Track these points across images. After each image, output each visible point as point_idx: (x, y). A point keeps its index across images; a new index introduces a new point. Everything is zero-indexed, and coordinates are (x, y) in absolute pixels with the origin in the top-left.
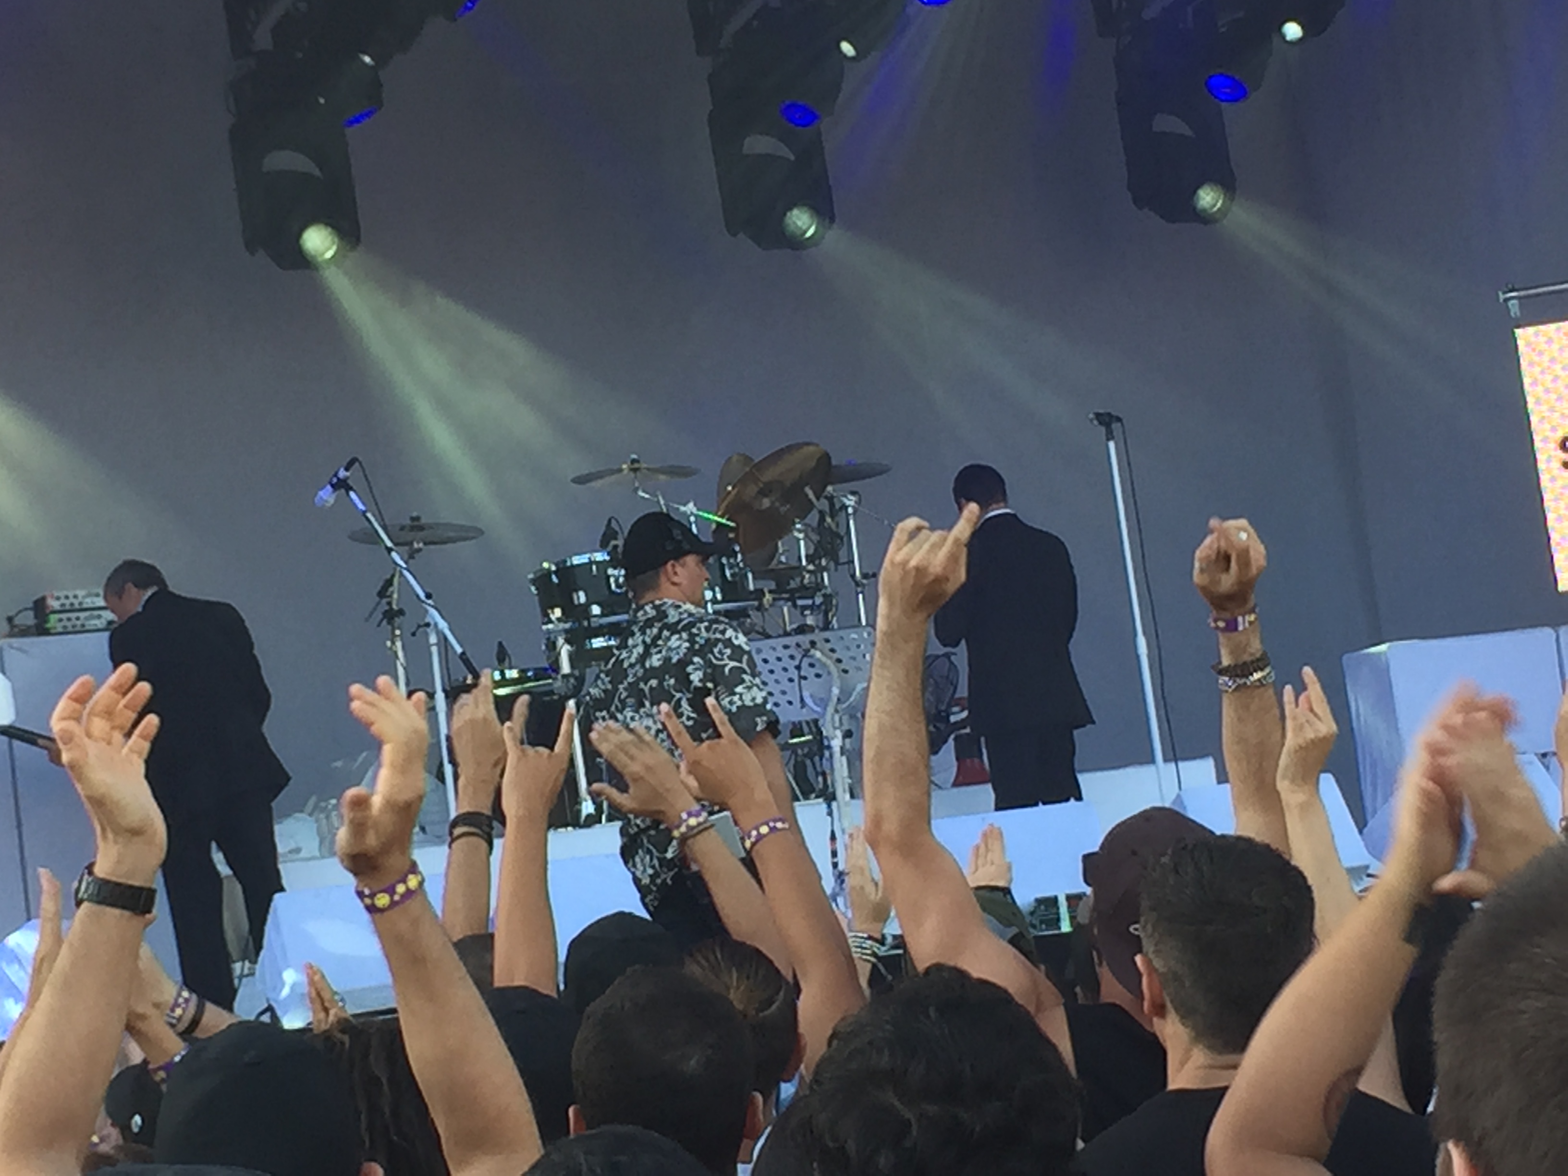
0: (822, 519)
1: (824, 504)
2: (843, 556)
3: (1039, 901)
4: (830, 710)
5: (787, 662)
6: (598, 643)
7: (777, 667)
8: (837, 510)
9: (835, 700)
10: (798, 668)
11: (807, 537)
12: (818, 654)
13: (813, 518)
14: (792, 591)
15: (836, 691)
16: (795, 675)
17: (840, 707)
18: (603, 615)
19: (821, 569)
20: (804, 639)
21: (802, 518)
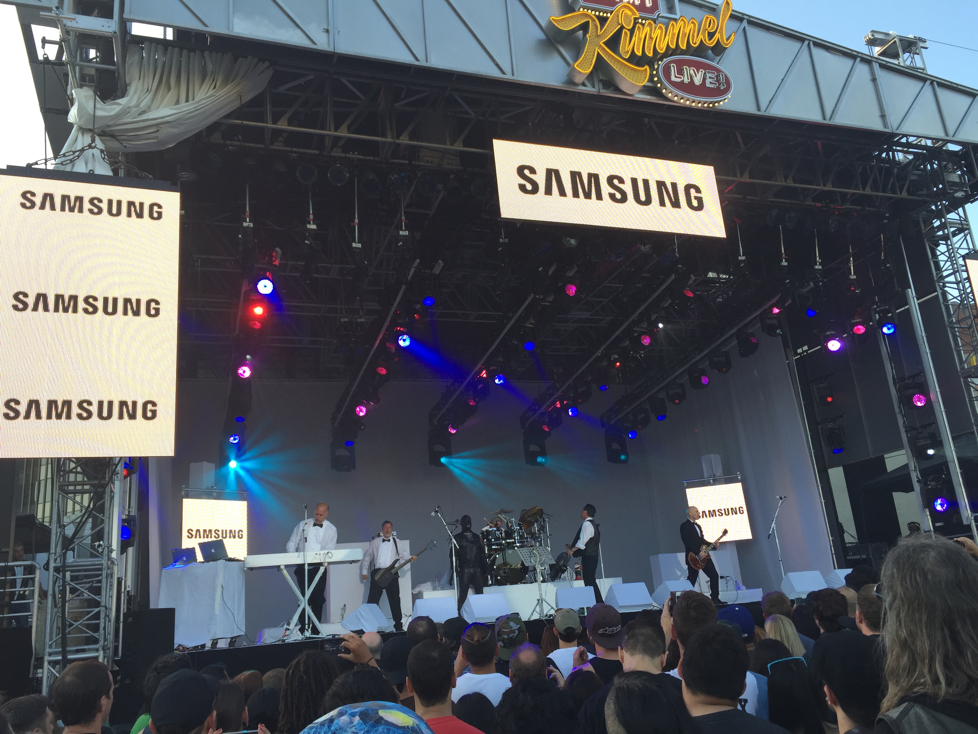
0: (541, 523)
1: (542, 520)
2: (545, 531)
3: (581, 608)
4: (537, 564)
5: (528, 553)
6: (493, 547)
7: (526, 554)
8: (544, 521)
9: (538, 561)
10: (531, 554)
11: (537, 527)
12: (535, 551)
13: (539, 522)
14: (534, 538)
15: (538, 560)
16: (529, 555)
17: (539, 563)
18: (494, 541)
19: (540, 533)
20: (532, 548)
21: (537, 523)
